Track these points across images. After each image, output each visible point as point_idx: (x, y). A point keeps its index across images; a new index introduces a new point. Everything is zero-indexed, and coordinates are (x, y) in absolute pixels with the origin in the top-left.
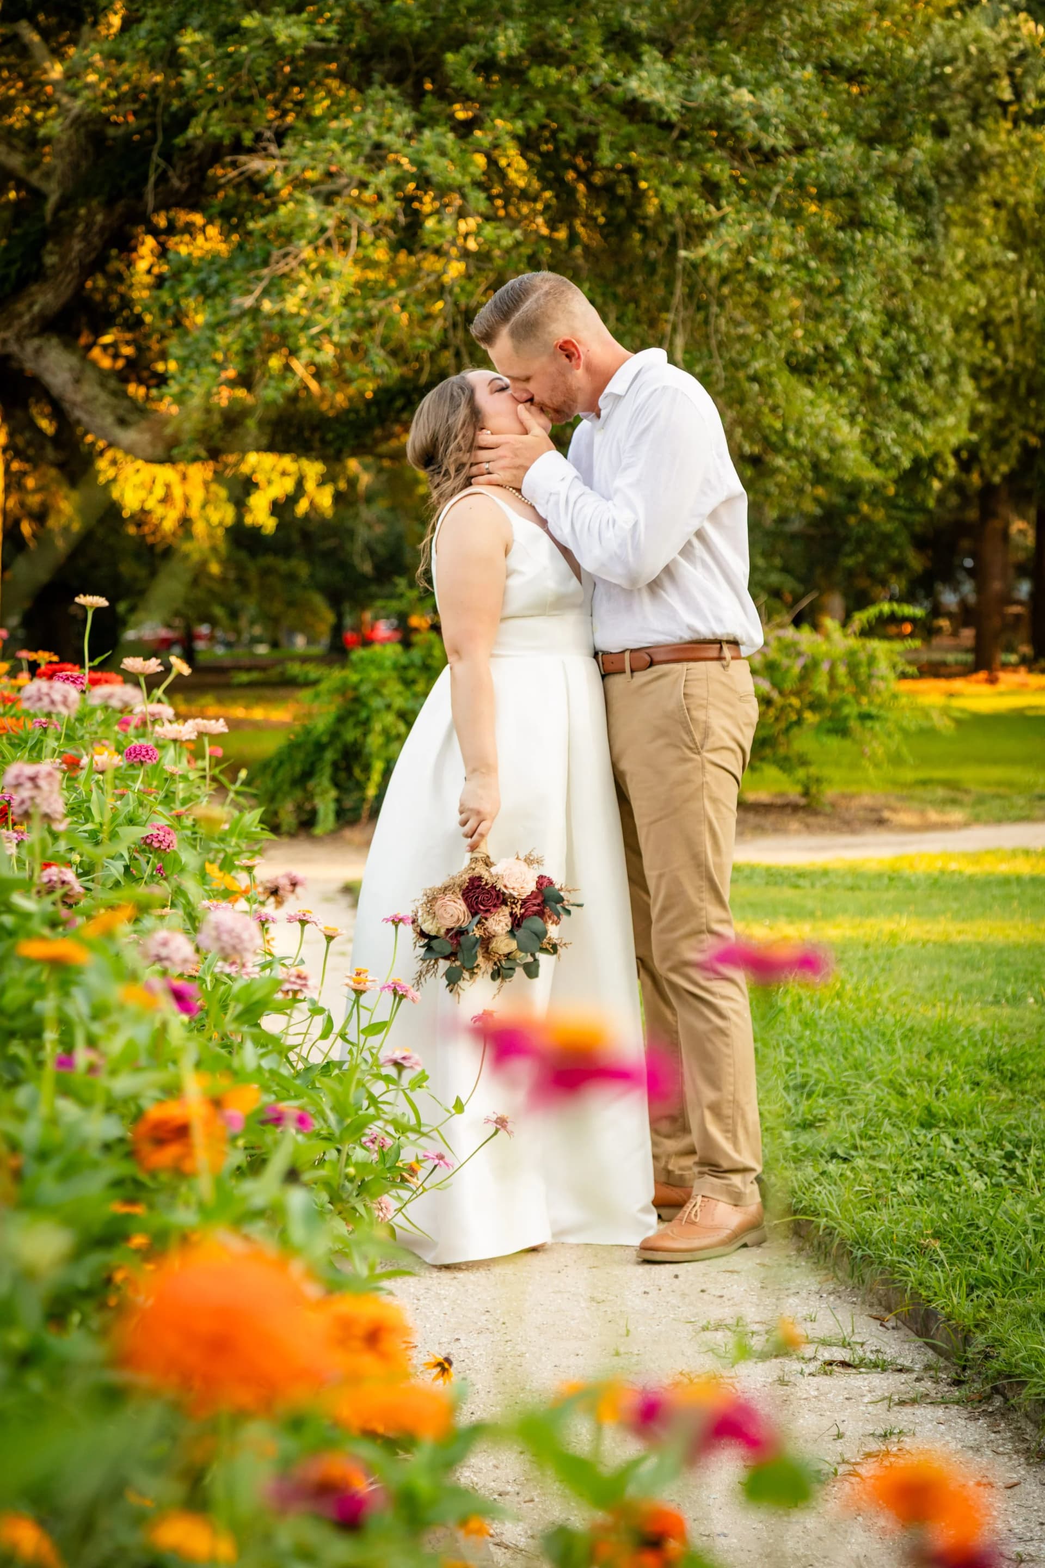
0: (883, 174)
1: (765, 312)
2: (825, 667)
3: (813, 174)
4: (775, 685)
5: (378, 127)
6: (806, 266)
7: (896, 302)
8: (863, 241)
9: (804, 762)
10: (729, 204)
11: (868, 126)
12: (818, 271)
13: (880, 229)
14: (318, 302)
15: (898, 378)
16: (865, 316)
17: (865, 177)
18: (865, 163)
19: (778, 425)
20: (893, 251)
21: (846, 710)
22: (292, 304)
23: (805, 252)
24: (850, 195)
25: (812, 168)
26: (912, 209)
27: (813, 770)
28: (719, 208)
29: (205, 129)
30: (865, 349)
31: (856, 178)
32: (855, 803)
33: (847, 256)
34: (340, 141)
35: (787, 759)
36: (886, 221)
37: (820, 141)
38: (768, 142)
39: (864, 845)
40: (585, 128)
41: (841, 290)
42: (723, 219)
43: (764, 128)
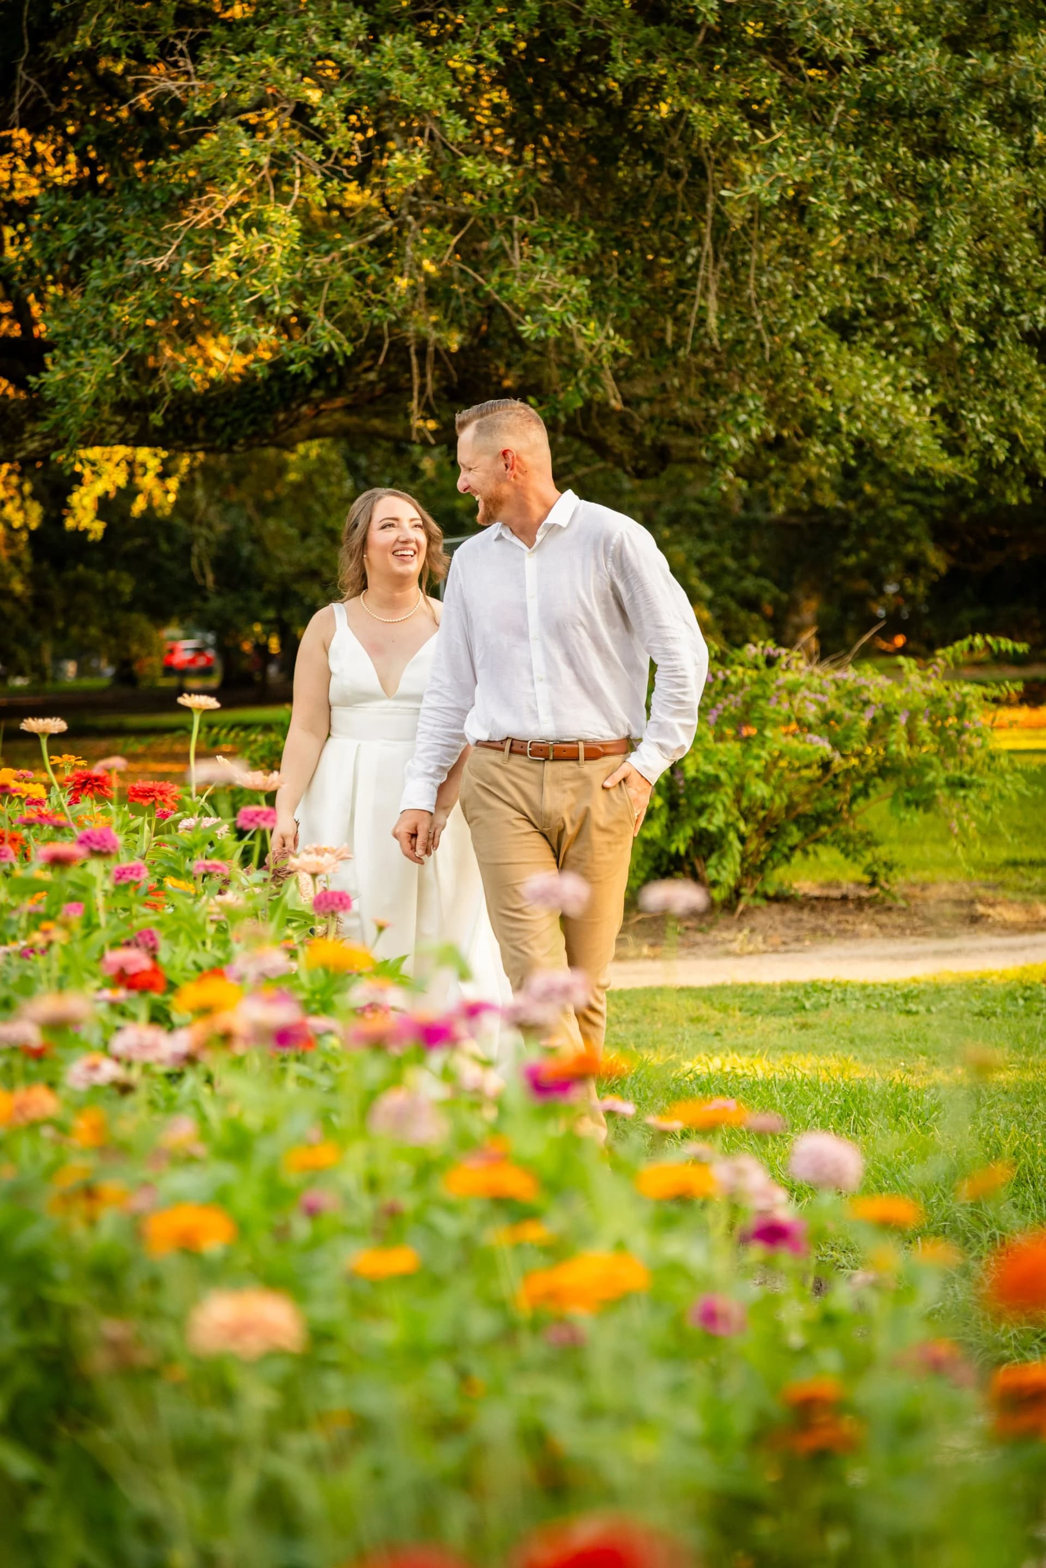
0: (976, 87)
1: (806, 258)
2: (902, 720)
3: (889, 88)
4: (835, 745)
5: (324, 35)
6: (879, 205)
7: (986, 246)
8: (952, 172)
9: (870, 842)
10: (779, 127)
11: (951, 23)
12: (895, 213)
13: (972, 157)
14: (251, 262)
15: (991, 346)
16: (956, 270)
17: (955, 91)
18: (952, 74)
19: (827, 405)
20: (991, 186)
21: (930, 776)
22: (221, 266)
23: (878, 187)
24: (935, 113)
25: (887, 82)
26: (1009, 129)
27: (882, 852)
28: (769, 134)
29: (95, 40)
30: (956, 311)
31: (941, 92)
32: (933, 893)
33: (933, 193)
34: (275, 54)
35: (848, 839)
36: (978, 146)
37: (893, 45)
38: (832, 49)
39: (958, 952)
40: (590, 32)
41: (924, 234)
42: (773, 148)
43: (827, 31)
